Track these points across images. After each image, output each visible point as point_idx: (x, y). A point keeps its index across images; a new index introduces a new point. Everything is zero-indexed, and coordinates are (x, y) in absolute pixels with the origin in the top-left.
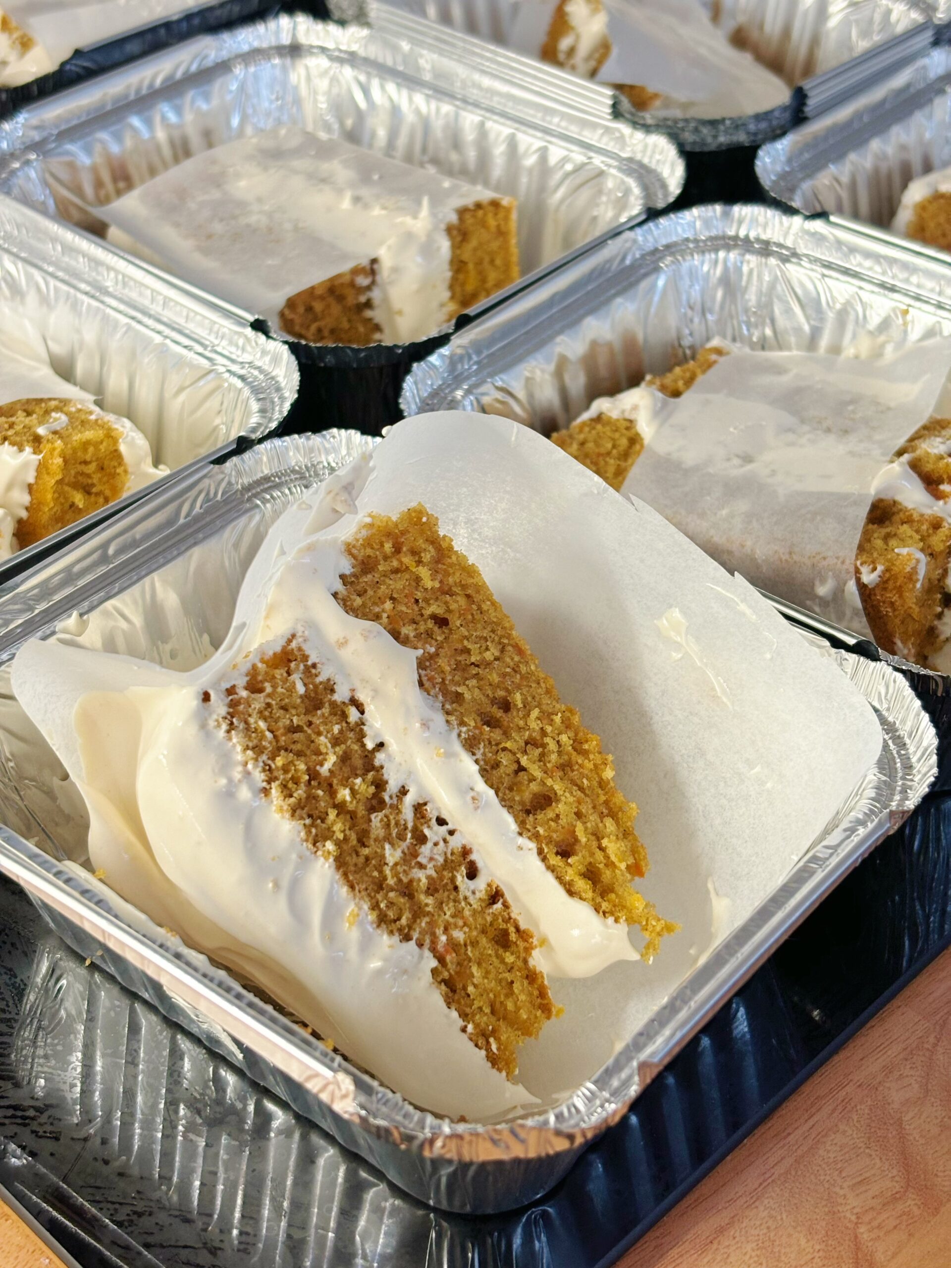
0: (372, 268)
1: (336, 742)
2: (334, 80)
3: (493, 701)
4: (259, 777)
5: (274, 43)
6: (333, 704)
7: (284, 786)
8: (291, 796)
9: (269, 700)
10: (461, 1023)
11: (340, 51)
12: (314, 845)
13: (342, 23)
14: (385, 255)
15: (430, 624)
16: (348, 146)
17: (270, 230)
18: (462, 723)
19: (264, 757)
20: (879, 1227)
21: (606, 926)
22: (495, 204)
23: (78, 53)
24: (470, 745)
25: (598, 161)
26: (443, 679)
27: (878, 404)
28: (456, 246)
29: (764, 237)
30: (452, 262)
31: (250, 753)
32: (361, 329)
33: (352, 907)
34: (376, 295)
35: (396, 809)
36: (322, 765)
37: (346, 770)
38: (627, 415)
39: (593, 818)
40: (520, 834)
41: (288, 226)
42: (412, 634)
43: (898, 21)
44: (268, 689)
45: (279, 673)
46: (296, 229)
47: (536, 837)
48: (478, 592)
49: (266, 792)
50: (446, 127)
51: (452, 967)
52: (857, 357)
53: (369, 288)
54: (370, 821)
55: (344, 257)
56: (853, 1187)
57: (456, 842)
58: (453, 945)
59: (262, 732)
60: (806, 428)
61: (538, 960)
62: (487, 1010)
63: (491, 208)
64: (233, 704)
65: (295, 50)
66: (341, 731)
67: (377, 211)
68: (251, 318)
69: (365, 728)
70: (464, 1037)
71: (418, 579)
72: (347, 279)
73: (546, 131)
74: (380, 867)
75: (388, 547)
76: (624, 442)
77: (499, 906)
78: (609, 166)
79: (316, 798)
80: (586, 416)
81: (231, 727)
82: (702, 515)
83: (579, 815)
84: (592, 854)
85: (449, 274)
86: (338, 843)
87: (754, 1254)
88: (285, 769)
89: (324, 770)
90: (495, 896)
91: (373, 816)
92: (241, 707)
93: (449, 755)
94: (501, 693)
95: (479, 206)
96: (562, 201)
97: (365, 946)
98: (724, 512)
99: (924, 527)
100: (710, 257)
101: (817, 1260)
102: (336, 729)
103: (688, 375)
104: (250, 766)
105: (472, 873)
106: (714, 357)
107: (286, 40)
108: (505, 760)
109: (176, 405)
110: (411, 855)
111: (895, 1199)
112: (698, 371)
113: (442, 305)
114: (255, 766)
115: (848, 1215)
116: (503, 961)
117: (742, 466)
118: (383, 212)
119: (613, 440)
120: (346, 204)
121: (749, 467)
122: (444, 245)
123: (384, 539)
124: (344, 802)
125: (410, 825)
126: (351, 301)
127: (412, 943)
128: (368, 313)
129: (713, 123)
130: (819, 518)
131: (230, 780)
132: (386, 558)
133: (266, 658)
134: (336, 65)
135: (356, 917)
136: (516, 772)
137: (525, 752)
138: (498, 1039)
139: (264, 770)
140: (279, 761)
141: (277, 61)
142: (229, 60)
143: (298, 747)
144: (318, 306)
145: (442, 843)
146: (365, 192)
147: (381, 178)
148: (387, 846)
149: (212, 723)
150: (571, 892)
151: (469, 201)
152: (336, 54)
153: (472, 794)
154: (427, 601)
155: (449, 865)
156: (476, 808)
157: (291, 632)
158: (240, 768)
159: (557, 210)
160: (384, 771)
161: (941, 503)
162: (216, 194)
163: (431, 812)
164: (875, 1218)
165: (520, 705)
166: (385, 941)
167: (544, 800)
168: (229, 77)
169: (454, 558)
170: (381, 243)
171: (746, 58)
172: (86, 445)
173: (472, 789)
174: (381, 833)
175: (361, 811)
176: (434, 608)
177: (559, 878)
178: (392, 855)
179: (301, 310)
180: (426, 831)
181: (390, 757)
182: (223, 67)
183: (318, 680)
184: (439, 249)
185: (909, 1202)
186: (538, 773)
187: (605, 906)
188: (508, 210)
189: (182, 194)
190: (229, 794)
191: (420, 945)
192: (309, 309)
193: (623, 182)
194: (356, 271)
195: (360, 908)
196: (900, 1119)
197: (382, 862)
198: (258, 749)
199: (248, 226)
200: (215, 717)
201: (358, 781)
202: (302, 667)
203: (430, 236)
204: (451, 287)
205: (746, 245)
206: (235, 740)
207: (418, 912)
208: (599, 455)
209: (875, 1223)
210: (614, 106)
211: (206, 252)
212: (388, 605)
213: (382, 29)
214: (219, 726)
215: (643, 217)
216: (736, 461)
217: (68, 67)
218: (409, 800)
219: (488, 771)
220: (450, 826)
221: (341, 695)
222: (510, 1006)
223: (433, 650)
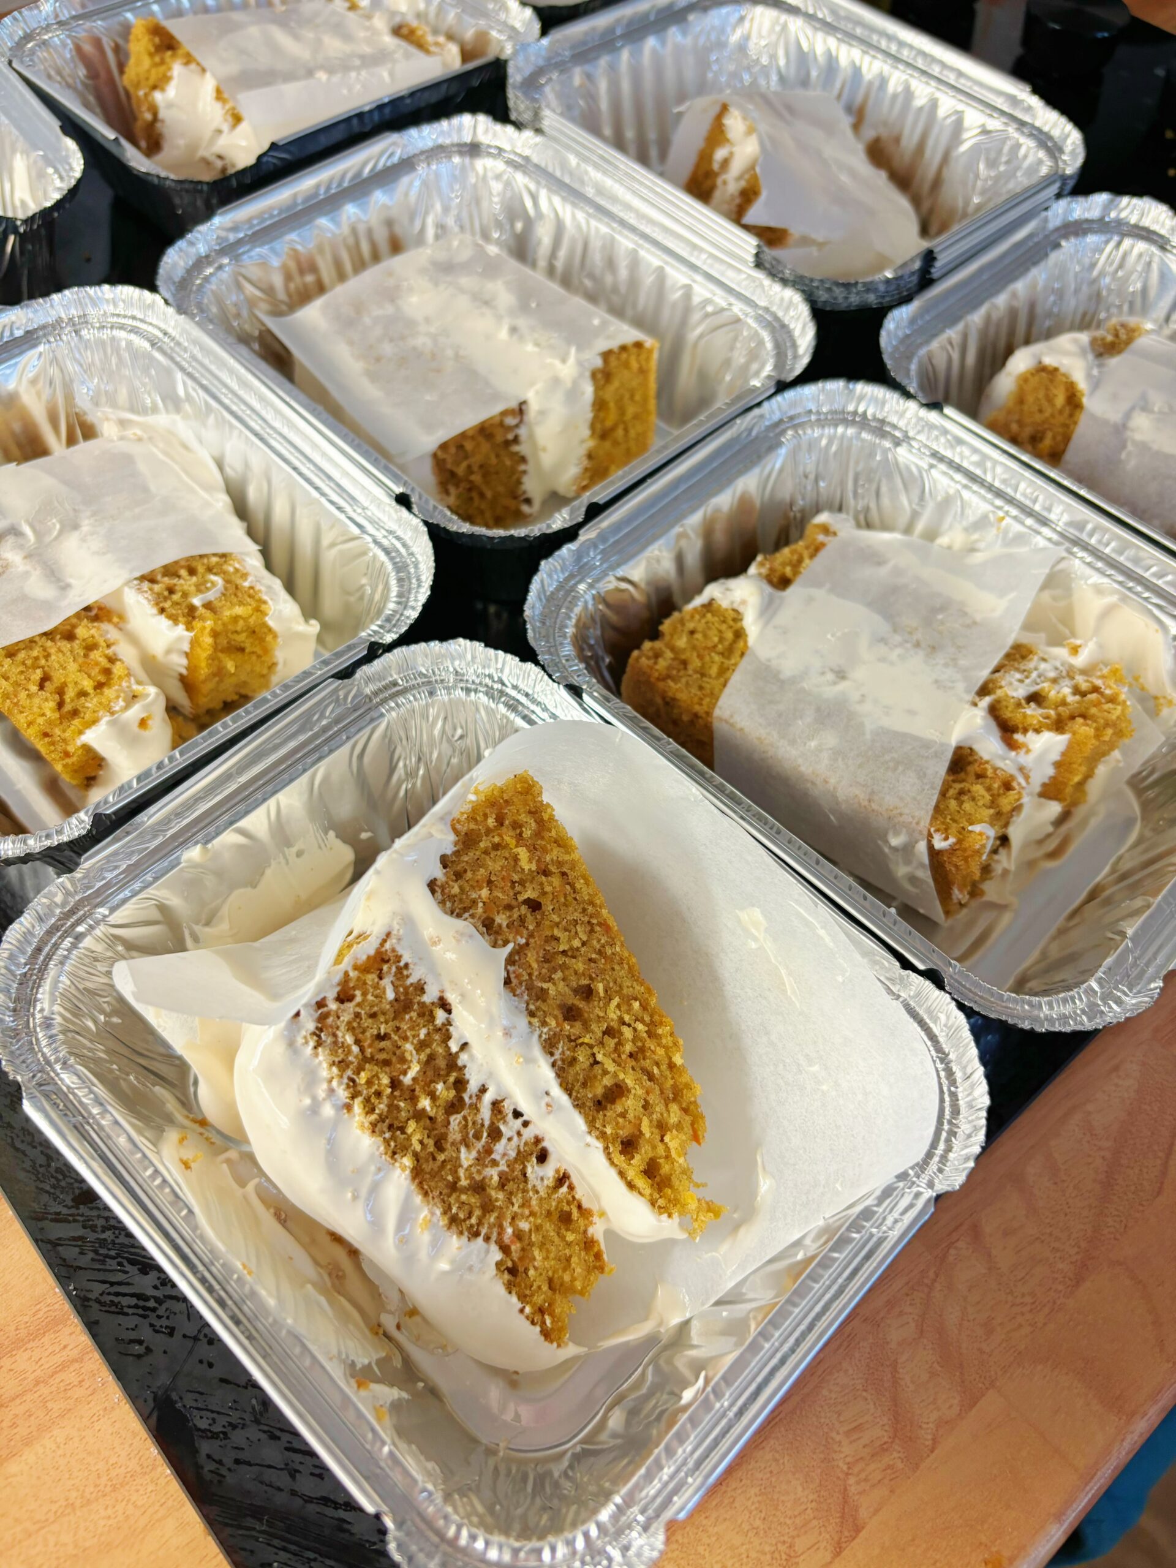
0: (520, 410)
1: (421, 1046)
2: (508, 184)
3: (576, 991)
4: (343, 1094)
5: (456, 140)
6: (422, 1005)
7: (367, 1100)
8: (372, 1110)
9: (358, 1010)
10: (520, 1305)
11: (516, 154)
12: (392, 1157)
13: (518, 126)
14: (531, 396)
15: (524, 909)
16: (513, 263)
17: (434, 356)
18: (544, 1023)
19: (349, 1073)
20: (866, 1480)
21: (659, 1221)
22: (638, 345)
23: (274, 146)
24: (549, 1046)
25: (738, 308)
26: (530, 975)
27: (965, 614)
28: (598, 389)
29: (879, 416)
30: (594, 404)
31: (335, 1070)
32: (508, 463)
33: (424, 1213)
34: (522, 432)
35: (475, 1108)
36: (405, 1073)
37: (430, 1073)
38: (735, 606)
39: (659, 1108)
40: (590, 1133)
41: (450, 353)
42: (504, 924)
43: (1025, 157)
44: (359, 998)
45: (371, 978)
46: (457, 357)
47: (602, 1136)
48: (572, 869)
49: (348, 1107)
50: (604, 247)
51: (515, 1256)
52: (949, 548)
53: (517, 426)
54: (449, 1123)
55: (496, 396)
56: (848, 1433)
57: (528, 1134)
58: (519, 1235)
59: (349, 1046)
60: (898, 638)
61: (597, 1230)
62: (545, 1288)
63: (635, 350)
64: (322, 1018)
65: (473, 149)
66: (428, 1034)
67: (530, 348)
68: (399, 490)
69: (451, 1029)
70: (522, 1317)
71: (516, 859)
72: (497, 420)
73: (694, 267)
74: (454, 1172)
75: (491, 822)
76: (729, 635)
77: (564, 1189)
78: (746, 315)
79: (398, 1108)
80: (698, 601)
81: (319, 1044)
82: (793, 742)
83: (646, 1106)
84: (654, 1147)
85: (590, 415)
86: (416, 1156)
87: (756, 1499)
88: (369, 1083)
89: (407, 1080)
90: (562, 1179)
91: (452, 1119)
92: (330, 1020)
93: (529, 1060)
94: (585, 982)
95: (623, 348)
96: (701, 336)
97: (436, 1246)
98: (813, 744)
99: (996, 786)
100: (828, 431)
101: (809, 1511)
102: (423, 1033)
103: (795, 557)
104: (335, 1083)
105: (543, 1157)
106: (821, 538)
107: (467, 139)
108: (582, 1056)
109: (329, 556)
110: (485, 1157)
111: (884, 1449)
112: (806, 554)
113: (583, 441)
114: (340, 1083)
115: (841, 1464)
116: (563, 1238)
117: (835, 683)
118: (536, 349)
119: (720, 631)
120: (503, 334)
121: (843, 686)
122: (588, 390)
123: (488, 811)
124: (424, 1110)
125: (487, 1123)
126: (499, 439)
127: (480, 1240)
128: (515, 448)
129: (847, 286)
130: (901, 768)
131: (314, 1098)
132: (489, 831)
133: (359, 962)
134: (510, 170)
135: (429, 1224)
136: (592, 1065)
137: (601, 1043)
138: (552, 1315)
139: (348, 1087)
140: (363, 1078)
141: (456, 160)
142: (415, 156)
143: (383, 1056)
144: (469, 446)
145: (516, 1138)
146: (522, 322)
147: (538, 305)
148: (463, 1150)
149: (300, 1040)
150: (631, 1186)
151: (614, 344)
152: (512, 157)
153: (547, 1099)
154: (522, 883)
155: (521, 1157)
156: (549, 1113)
157: (385, 930)
158: (325, 1086)
159: (696, 345)
160: (466, 1071)
161: (1013, 754)
162: (389, 309)
163: (508, 1109)
164: (863, 1470)
165: (602, 994)
166: (455, 1243)
167: (617, 1092)
168: (412, 176)
169: (553, 833)
170: (532, 384)
171: (880, 178)
172: (235, 619)
173: (547, 1093)
174: (458, 1137)
175: (441, 1117)
176: (530, 893)
177: (622, 1174)
178: (467, 1158)
179: (453, 450)
180: (502, 1128)
181: (472, 1057)
182: (407, 165)
183: (409, 981)
184: (583, 393)
185: (895, 1455)
186: (610, 1067)
187: (661, 1202)
188: (650, 351)
189: (359, 307)
190: (314, 1109)
191: (487, 1239)
192: (460, 447)
193: (756, 333)
194: (505, 413)
195: (433, 1214)
196: (896, 1361)
197: (456, 1164)
198: (342, 1065)
199: (414, 349)
200: (303, 1033)
201: (440, 1086)
202: (394, 969)
203: (575, 383)
204: (592, 427)
205: (862, 422)
206: (321, 1058)
207: (487, 1207)
208: (706, 648)
209: (863, 1476)
210: (757, 255)
211: (373, 377)
212: (485, 893)
213: (555, 140)
214: (307, 1043)
215: (772, 391)
216: (830, 676)
217: (265, 159)
218: (488, 1098)
219: (562, 1071)
220: (525, 1118)
221: (431, 996)
222: (567, 1278)
223: (523, 941)
